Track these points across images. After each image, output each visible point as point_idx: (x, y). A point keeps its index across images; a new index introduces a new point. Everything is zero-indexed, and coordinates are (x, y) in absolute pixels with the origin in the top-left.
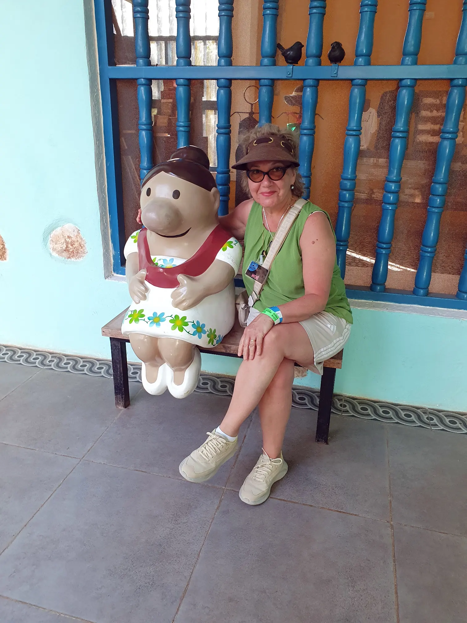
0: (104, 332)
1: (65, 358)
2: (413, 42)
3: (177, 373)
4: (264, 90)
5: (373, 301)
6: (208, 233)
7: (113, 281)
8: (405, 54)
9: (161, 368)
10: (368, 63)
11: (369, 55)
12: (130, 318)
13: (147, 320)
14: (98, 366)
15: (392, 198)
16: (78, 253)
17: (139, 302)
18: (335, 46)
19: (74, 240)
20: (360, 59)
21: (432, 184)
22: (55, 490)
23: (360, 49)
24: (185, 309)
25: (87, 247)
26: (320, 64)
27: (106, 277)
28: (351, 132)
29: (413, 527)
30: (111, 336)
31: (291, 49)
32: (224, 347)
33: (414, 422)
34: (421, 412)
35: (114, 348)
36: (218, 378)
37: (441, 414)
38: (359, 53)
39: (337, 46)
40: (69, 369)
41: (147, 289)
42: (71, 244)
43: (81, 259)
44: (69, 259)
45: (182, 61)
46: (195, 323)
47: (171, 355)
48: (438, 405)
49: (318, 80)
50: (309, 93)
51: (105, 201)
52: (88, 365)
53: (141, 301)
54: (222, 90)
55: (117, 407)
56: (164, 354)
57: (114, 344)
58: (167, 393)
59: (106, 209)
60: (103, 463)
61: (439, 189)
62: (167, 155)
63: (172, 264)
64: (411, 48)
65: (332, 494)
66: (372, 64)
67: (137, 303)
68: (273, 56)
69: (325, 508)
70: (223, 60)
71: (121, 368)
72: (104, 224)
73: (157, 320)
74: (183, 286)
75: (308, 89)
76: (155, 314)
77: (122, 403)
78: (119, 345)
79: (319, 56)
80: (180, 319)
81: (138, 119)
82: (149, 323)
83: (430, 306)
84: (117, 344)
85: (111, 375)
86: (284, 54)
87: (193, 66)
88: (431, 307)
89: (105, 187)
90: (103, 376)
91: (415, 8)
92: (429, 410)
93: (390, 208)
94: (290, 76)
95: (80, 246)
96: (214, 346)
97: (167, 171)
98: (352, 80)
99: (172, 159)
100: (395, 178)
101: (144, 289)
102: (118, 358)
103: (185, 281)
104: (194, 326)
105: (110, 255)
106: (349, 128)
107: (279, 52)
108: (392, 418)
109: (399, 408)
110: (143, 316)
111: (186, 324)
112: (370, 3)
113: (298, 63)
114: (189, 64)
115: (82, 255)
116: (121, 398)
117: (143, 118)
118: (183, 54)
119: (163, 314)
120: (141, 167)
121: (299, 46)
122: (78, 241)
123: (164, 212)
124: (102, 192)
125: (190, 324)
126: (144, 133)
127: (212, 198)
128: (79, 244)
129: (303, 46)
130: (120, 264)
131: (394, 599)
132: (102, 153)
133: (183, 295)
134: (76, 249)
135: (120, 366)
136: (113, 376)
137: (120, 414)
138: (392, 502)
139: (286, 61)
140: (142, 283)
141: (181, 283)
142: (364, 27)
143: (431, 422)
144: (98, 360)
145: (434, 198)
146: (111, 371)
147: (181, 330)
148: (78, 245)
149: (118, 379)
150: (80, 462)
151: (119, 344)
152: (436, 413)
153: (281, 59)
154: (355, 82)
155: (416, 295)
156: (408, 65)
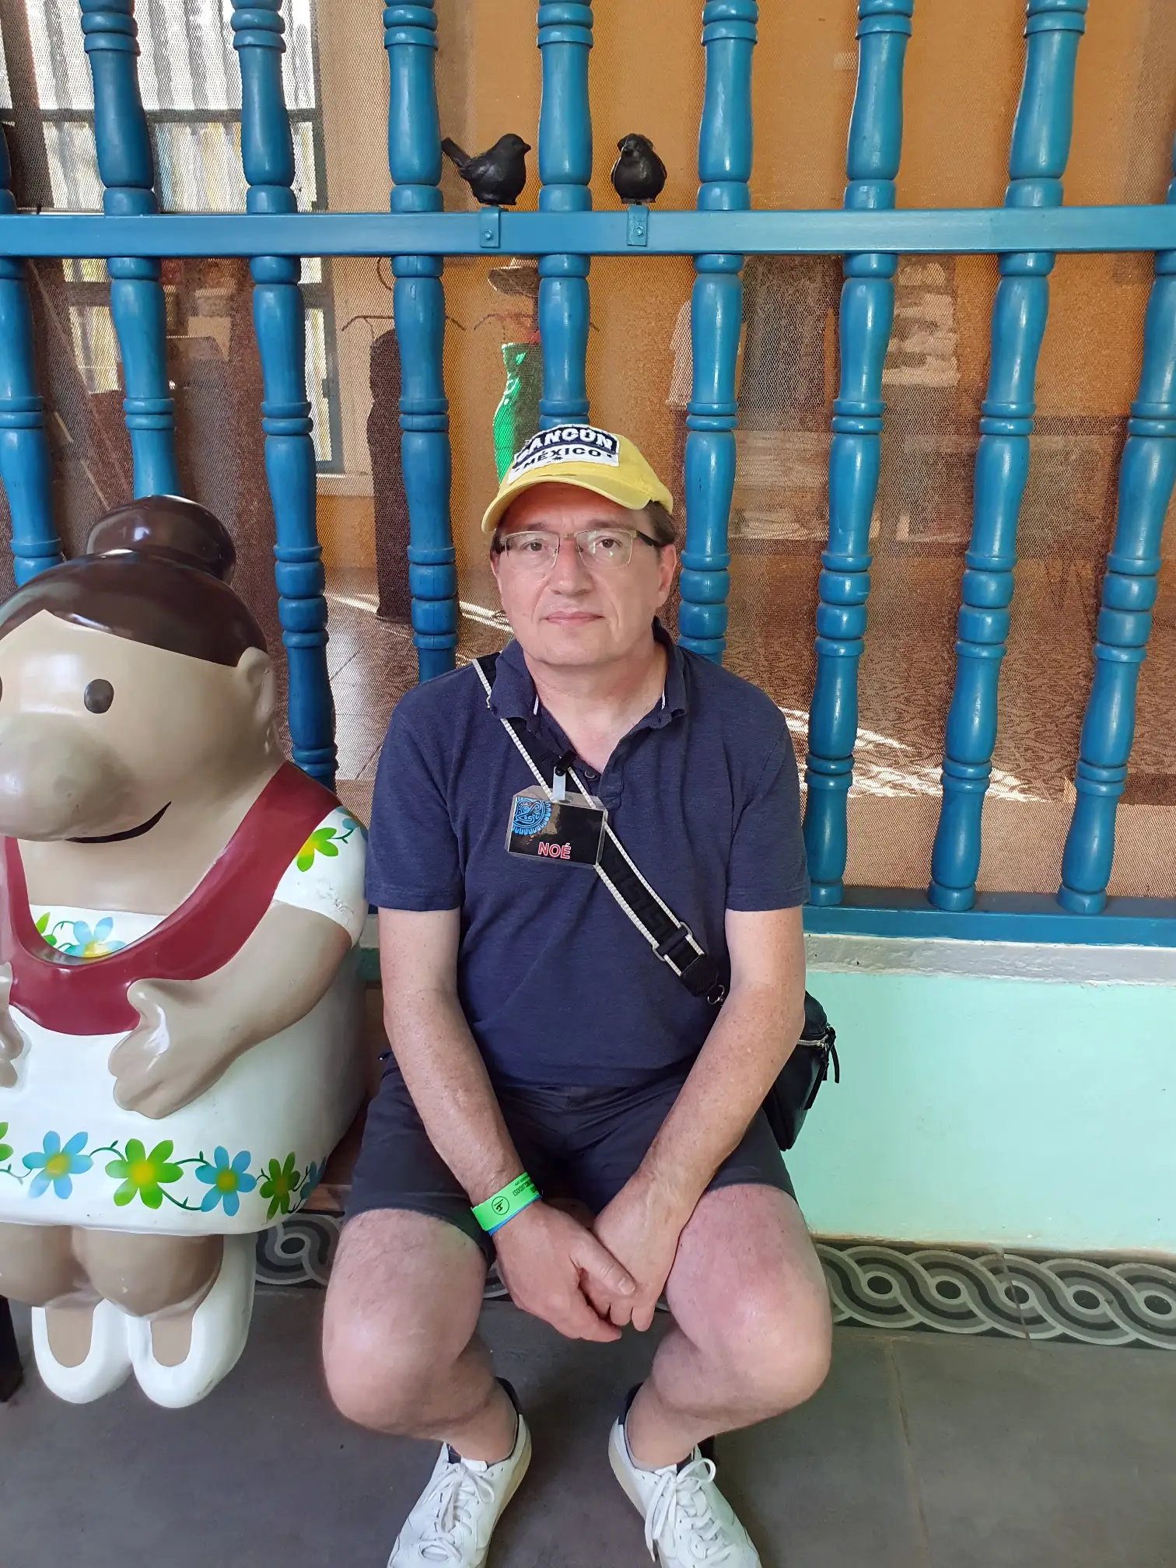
2: (877, 139)
4: (412, 289)
5: (812, 935)
8: (854, 175)
10: (743, 204)
11: (741, 177)
13: (22, 1170)
15: (845, 620)
18: (631, 147)
20: (717, 191)
21: (968, 572)
23: (712, 158)
24: (162, 1114)
26: (586, 204)
28: (704, 421)
31: (489, 156)
33: (970, 1315)
34: (984, 1269)
37: (1043, 1268)
38: (710, 170)
39: (637, 148)
45: (121, 196)
46: (210, 1158)
48: (1029, 1236)
49: (585, 257)
50: (558, 298)
61: (991, 587)
63: (110, 939)
64: (873, 156)
66: (752, 204)
68: (431, 179)
70: (263, 195)
73: (56, 1166)
74: (150, 1028)
75: (556, 286)
76: (51, 1139)
79: (582, 180)
80: (148, 1154)
83: (985, 939)
86: (467, 174)
88: (988, 943)
91: (878, 28)
92: (1006, 1256)
93: (842, 652)
94: (492, 244)
97: (60, 609)
98: (696, 256)
100: (850, 560)
101: (3, 1045)
103: (159, 1008)
104: (203, 1172)
108: (900, 1309)
109: (917, 1260)
110: (5, 1153)
111: (173, 1173)
112: (733, 12)
113: (515, 204)
114: (153, 205)
119: (80, 1139)
120: (14, 550)
121: (513, 150)
125: (190, 1169)
126: (11, 437)
129: (529, 148)
133: (155, 1060)
139: (475, 195)
141: (143, 1014)
142: (720, 88)
143: (1023, 1306)
145: (977, 615)
147: (153, 1198)
152: (1029, 1267)
153: (458, 188)
154: (706, 262)
155: (941, 909)
156: (865, 209)
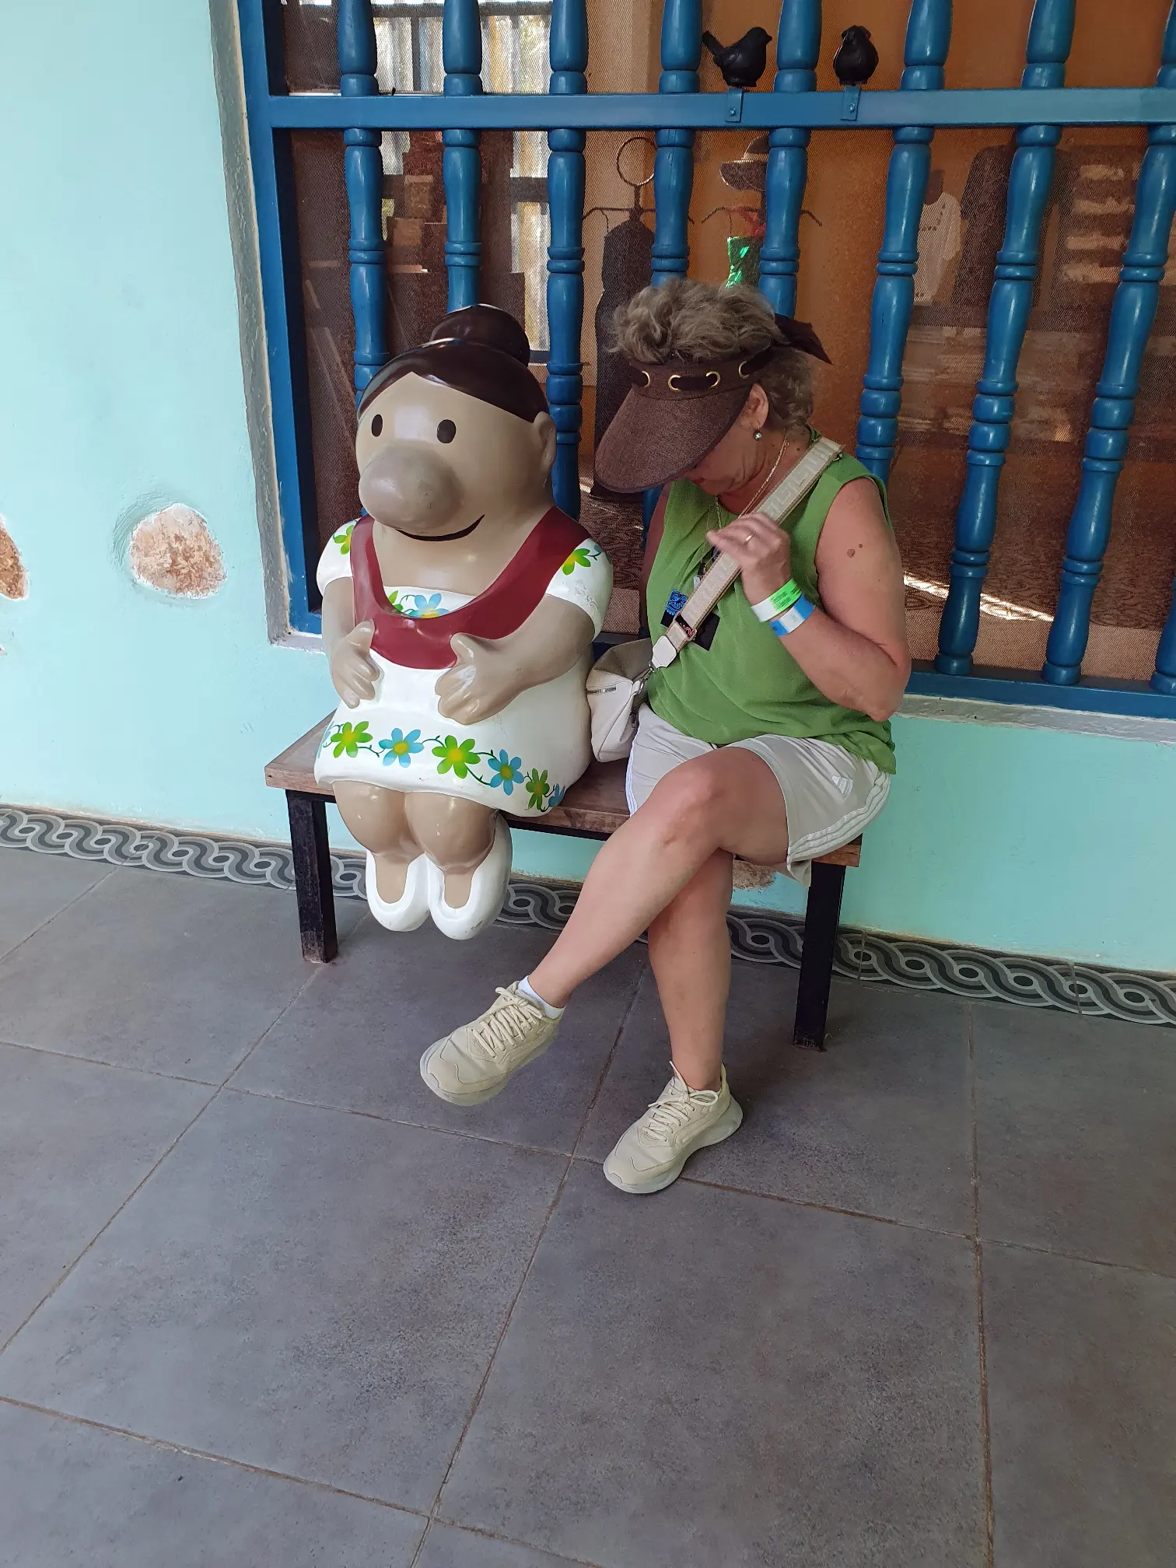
0: (270, 776)
1: (176, 840)
2: (1053, 29)
3: (454, 878)
4: (669, 157)
5: (942, 699)
6: (529, 527)
7: (291, 648)
8: (1032, 59)
9: (413, 868)
10: (938, 84)
11: (938, 62)
12: (335, 744)
13: (379, 749)
14: (257, 860)
15: (991, 435)
16: (200, 577)
17: (358, 704)
18: (851, 37)
19: (192, 546)
20: (918, 74)
21: (1097, 399)
22: (160, 1162)
23: (916, 47)
24: (469, 722)
25: (226, 565)
26: (811, 86)
27: (273, 639)
28: (891, 267)
29: (1029, 1249)
30: (289, 786)
31: (738, 47)
32: (569, 815)
33: (1038, 996)
34: (1056, 973)
35: (297, 815)
36: (553, 889)
37: (1105, 976)
38: (914, 57)
39: (858, 38)
40: (185, 868)
41: (375, 672)
42: (184, 555)
43: (211, 594)
44: (180, 595)
45: (457, 81)
46: (497, 755)
47: (438, 834)
48: (1098, 955)
49: (807, 130)
50: (782, 164)
51: (266, 447)
52: (232, 857)
53: (361, 700)
54: (561, 156)
55: (306, 960)
56: (420, 830)
57: (297, 807)
58: (427, 927)
59: (269, 465)
60: (273, 1096)
61: (1114, 412)
62: (422, 326)
63: (438, 608)
64: (1048, 43)
65: (833, 1172)
66: (947, 85)
67: (352, 707)
68: (691, 67)
69: (814, 1205)
70: (563, 79)
71: (316, 866)
72: (265, 505)
73: (400, 748)
74: (464, 664)
75: (782, 154)
76: (396, 733)
77: (318, 951)
78: (310, 809)
79: (809, 65)
80: (459, 745)
81: (348, 234)
82: (382, 755)
83: (1082, 710)
84: (302, 807)
85: (289, 881)
86: (719, 62)
87: (486, 94)
88: (1086, 713)
89: (266, 409)
90: (269, 885)
92: (1075, 967)
93: (987, 462)
94: (736, 119)
95: (207, 560)
96: (543, 811)
97: (422, 372)
98: (896, 128)
99: (435, 339)
100: (1000, 385)
101: (368, 671)
102: (307, 840)
103: (470, 651)
104: (493, 762)
105: (281, 584)
106: (887, 255)
107: (710, 57)
108: (983, 988)
109: (1002, 962)
110: (367, 738)
111: (474, 759)
114: (477, 88)
115: (212, 583)
116: (316, 938)
117: (361, 231)
118: (461, 62)
119: (416, 733)
120: (356, 359)
121: (758, 40)
122: (200, 548)
123: (415, 478)
124: (259, 424)
125: (485, 759)
126: (363, 271)
127: (537, 439)
128: (205, 554)
129: (771, 39)
130: (306, 605)
131: (979, 1418)
132: (258, 324)
133: (464, 687)
134: (196, 568)
135: (311, 860)
136: (294, 884)
137: (313, 976)
138: (980, 1191)
139: (724, 78)
140: (364, 655)
141: (460, 656)
143: (1080, 996)
144: (257, 845)
145: (1100, 435)
146: (291, 872)
147: (462, 772)
148: (201, 559)
149: (308, 892)
150: (220, 1094)
151: (309, 807)
152: (1093, 975)
153: (712, 74)
154: (904, 133)
155: (1049, 683)
156: (1039, 88)
